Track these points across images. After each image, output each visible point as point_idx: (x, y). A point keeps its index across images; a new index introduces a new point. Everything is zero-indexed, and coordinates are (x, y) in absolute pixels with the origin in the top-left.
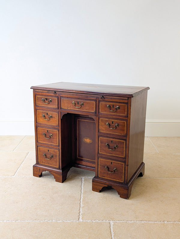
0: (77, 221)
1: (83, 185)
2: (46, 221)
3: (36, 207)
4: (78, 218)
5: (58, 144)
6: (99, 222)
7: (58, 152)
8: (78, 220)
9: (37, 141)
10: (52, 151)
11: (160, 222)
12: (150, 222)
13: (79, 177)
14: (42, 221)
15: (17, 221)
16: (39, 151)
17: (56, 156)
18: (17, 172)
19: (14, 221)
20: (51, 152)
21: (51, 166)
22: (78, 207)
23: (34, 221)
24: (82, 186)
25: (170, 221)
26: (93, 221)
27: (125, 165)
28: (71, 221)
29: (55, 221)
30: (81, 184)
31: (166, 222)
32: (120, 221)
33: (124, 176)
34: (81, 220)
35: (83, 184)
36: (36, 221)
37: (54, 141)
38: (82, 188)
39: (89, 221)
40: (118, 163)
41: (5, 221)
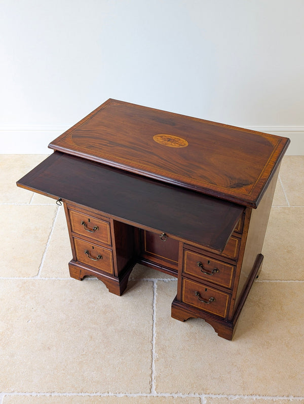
0: (148, 395)
1: (155, 302)
2: (98, 394)
3: (80, 360)
4: (150, 387)
5: (109, 243)
6: (183, 396)
7: (111, 254)
8: (149, 392)
9: (71, 230)
10: (99, 249)
11: (282, 398)
12: (266, 398)
13: (149, 279)
14: (92, 395)
15: (53, 395)
16: (76, 244)
17: (107, 258)
18: (42, 265)
19: (48, 395)
20: (99, 251)
21: (99, 268)
22: (149, 361)
23: (80, 394)
24: (154, 305)
25: (298, 397)
26: (174, 395)
27: (230, 298)
28: (138, 395)
29: (113, 395)
30: (152, 298)
31: (291, 398)
32: (217, 396)
33: (227, 311)
34: (154, 393)
35: (155, 296)
36: (83, 394)
37: (102, 237)
38: (155, 308)
39: (167, 395)
40: (218, 293)
41: (34, 394)
